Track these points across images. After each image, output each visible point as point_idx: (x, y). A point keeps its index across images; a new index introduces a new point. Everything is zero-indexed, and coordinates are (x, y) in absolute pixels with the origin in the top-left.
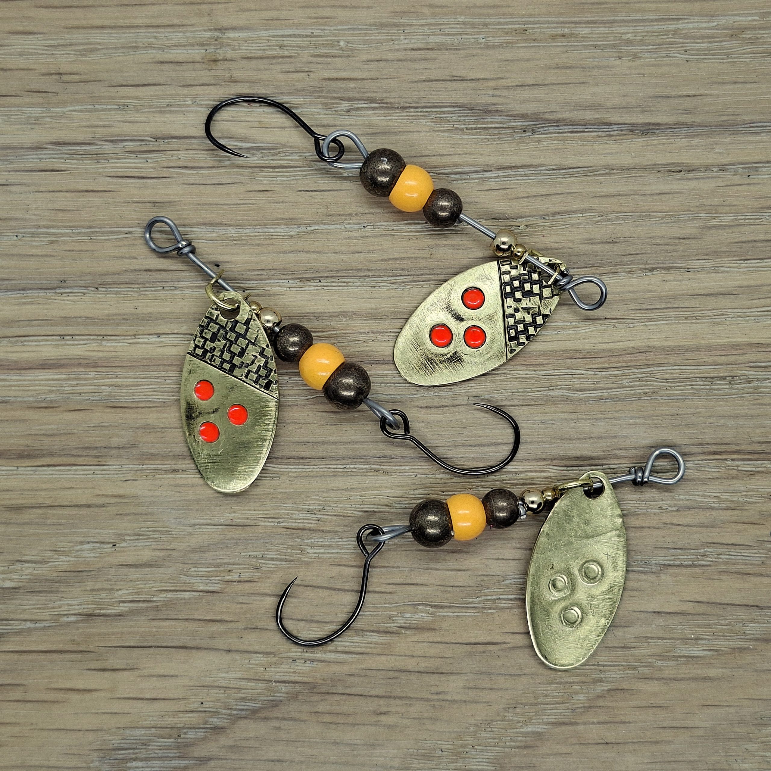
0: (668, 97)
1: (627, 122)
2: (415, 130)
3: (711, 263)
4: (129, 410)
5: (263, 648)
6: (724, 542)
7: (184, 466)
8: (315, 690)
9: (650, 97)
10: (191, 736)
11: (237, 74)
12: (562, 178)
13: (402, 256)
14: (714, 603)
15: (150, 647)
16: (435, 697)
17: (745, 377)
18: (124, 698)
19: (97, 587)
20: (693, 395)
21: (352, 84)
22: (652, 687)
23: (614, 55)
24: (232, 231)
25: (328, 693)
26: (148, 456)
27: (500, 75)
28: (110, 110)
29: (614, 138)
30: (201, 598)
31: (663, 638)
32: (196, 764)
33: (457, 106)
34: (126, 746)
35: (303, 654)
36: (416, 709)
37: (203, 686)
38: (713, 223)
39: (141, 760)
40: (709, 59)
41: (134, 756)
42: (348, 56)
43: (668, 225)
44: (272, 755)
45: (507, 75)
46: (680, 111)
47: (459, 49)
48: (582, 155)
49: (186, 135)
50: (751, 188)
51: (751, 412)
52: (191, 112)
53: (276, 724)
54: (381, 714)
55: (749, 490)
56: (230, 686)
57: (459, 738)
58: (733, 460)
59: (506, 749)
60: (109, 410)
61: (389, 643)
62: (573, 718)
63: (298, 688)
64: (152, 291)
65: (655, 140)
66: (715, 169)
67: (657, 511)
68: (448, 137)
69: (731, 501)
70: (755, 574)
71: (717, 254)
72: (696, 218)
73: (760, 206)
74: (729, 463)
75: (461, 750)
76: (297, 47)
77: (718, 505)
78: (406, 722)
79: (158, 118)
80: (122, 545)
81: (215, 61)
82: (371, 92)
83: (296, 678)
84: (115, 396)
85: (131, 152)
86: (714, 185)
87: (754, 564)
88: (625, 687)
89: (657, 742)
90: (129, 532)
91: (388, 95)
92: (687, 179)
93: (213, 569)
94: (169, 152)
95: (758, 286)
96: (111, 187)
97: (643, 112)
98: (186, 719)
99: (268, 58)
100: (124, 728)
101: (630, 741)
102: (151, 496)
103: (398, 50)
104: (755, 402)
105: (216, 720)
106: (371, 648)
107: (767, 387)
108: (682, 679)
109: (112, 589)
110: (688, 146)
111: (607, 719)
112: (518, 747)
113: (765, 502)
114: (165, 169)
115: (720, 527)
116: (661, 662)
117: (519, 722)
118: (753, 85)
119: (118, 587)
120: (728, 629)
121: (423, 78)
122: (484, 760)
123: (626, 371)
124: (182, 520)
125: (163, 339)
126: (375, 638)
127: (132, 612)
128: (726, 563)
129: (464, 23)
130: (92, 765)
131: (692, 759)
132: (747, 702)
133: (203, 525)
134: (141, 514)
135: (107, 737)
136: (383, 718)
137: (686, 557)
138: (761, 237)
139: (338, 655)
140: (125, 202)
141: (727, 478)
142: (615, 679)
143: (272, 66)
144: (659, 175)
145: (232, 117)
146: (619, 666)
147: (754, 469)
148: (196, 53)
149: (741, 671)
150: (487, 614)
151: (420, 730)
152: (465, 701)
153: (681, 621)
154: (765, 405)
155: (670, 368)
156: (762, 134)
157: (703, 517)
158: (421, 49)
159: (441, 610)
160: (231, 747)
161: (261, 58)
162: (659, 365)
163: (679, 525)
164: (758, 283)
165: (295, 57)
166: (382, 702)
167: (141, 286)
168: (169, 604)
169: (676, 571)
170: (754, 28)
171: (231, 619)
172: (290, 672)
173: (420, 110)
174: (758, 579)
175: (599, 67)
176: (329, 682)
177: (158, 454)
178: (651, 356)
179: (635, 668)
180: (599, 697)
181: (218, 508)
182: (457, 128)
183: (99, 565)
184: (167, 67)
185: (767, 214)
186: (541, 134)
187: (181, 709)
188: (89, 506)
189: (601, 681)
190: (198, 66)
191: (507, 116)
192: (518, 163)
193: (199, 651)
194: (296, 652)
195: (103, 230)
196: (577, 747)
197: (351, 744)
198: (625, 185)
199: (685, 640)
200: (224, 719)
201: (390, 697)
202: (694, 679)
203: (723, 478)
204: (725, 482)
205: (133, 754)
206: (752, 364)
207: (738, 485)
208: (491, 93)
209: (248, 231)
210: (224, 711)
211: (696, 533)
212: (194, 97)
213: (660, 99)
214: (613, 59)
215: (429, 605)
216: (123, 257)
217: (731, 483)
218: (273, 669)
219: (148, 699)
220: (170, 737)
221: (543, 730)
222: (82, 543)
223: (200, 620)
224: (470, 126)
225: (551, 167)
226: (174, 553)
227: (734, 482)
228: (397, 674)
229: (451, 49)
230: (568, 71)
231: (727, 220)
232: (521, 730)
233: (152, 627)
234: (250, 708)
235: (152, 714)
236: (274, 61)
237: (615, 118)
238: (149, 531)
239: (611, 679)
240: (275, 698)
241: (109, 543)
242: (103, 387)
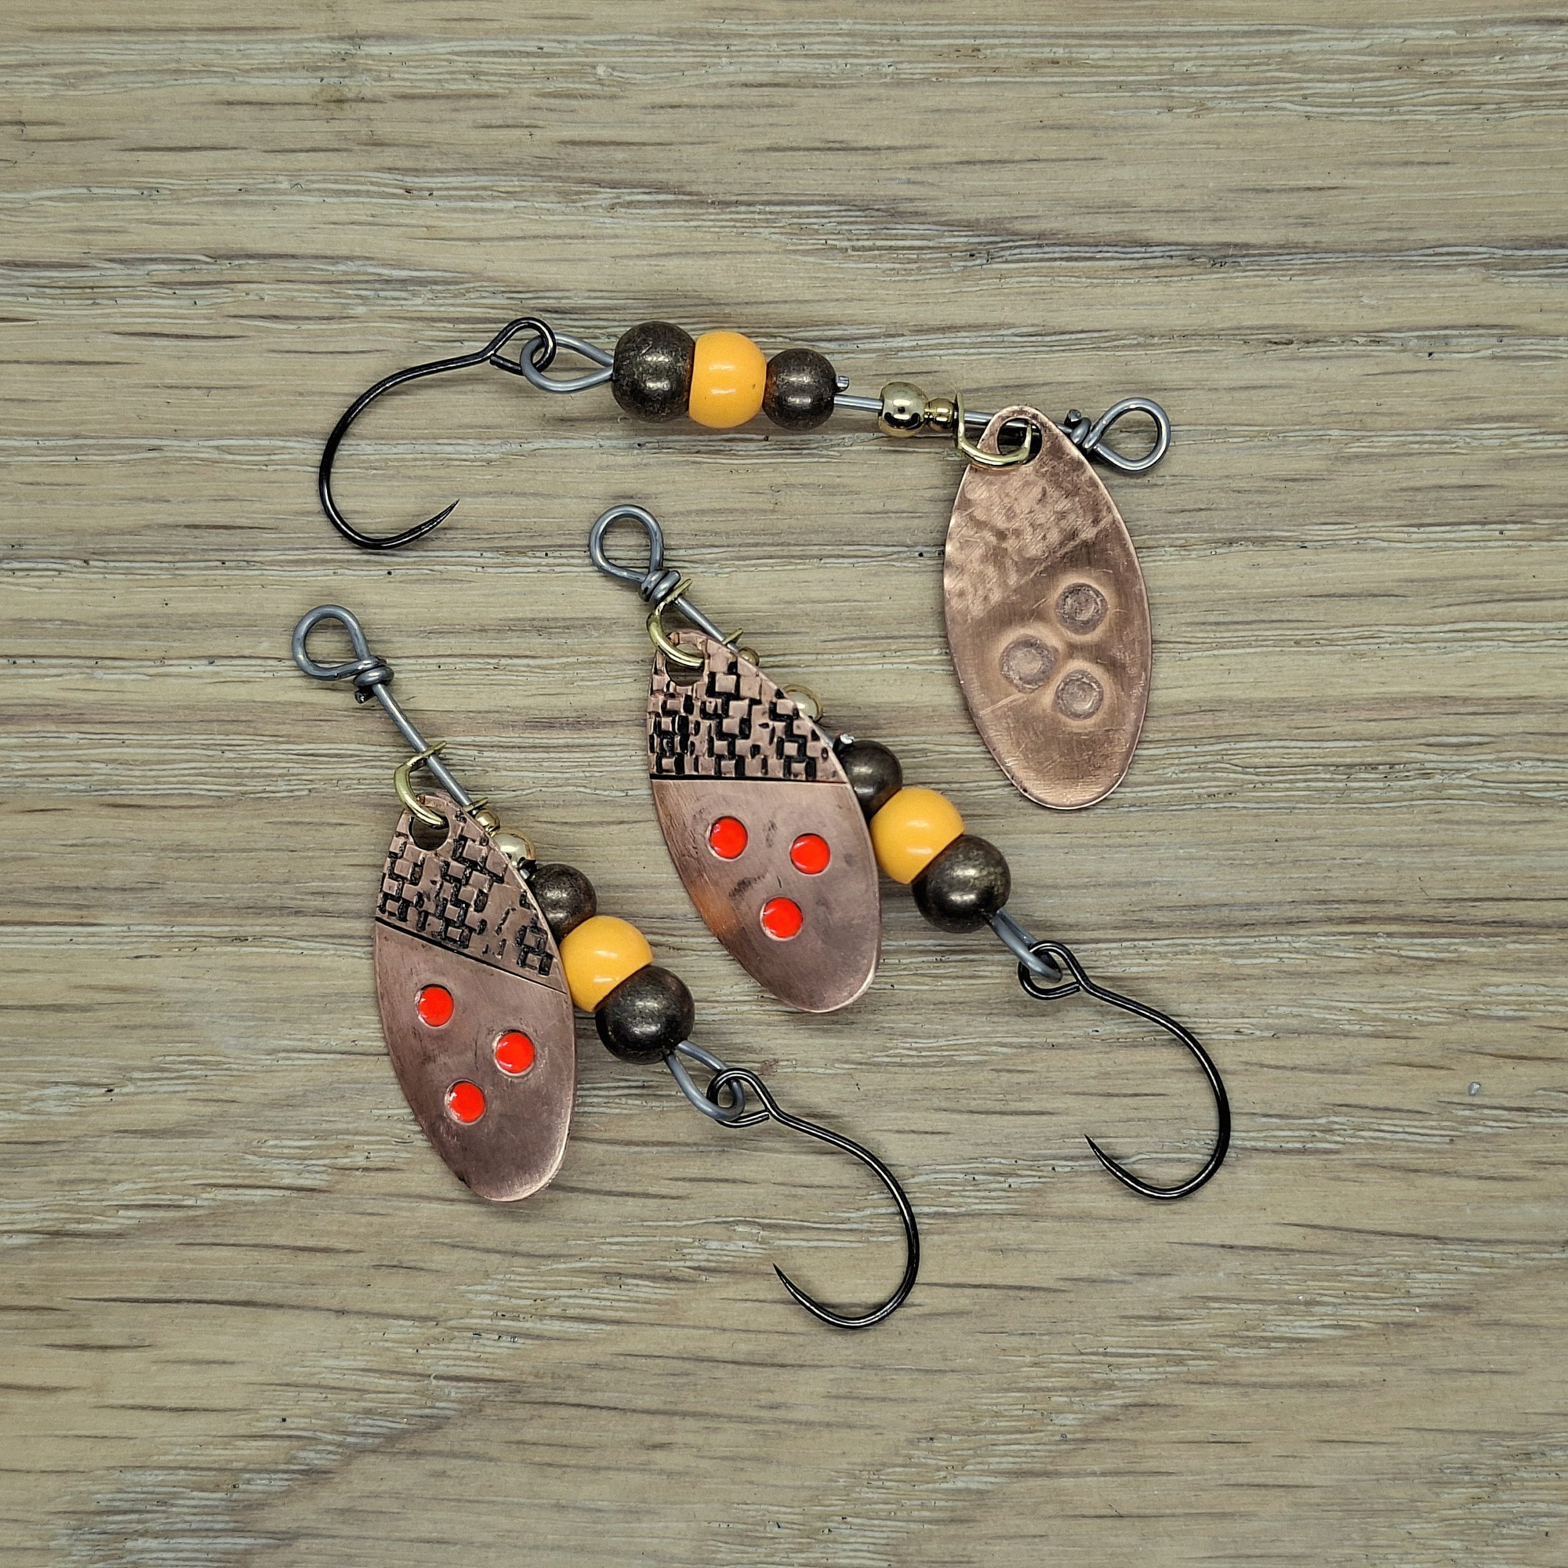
0: (1268, 191)
1: (1181, 240)
2: (745, 249)
3: (1350, 532)
4: (147, 813)
5: (413, 1307)
6: (1369, 1104)
7: (258, 929)
8: (519, 1397)
9: (1231, 191)
10: (260, 1488)
11: (384, 130)
12: (1047, 352)
13: (717, 506)
14: (1347, 1230)
15: (178, 1301)
16: (765, 1414)
17: (1418, 766)
18: (123, 1407)
19: (71, 1176)
20: (1308, 800)
21: (620, 155)
22: (1214, 1400)
23: (1158, 102)
24: (367, 450)
25: (546, 1403)
26: (186, 908)
27: (924, 141)
28: (121, 198)
29: (1155, 272)
30: (285, 1202)
31: (1238, 1301)
32: (269, 1546)
33: (834, 203)
34: (126, 1506)
35: (496, 1322)
36: (729, 1437)
37: (288, 1385)
38: (1355, 449)
39: (156, 1535)
40: (1353, 114)
41: (140, 1527)
42: (613, 97)
43: (1265, 451)
44: (426, 1529)
45: (938, 141)
46: (1290, 220)
47: (841, 87)
48: (1089, 306)
49: (277, 251)
50: (1436, 378)
51: (1426, 838)
52: (289, 204)
53: (438, 1464)
54: (655, 1447)
55: (1423, 998)
56: (343, 1384)
57: (815, 1500)
58: (1389, 935)
59: (913, 1526)
60: (104, 811)
61: (675, 1302)
62: (1051, 1463)
63: (483, 1391)
64: (199, 569)
65: (1238, 278)
66: (1361, 340)
67: (1232, 1037)
68: (814, 264)
69: (1385, 1020)
70: (1431, 1172)
71: (1362, 512)
72: (1320, 439)
73: (1453, 415)
74: (1381, 941)
75: (820, 1524)
76: (509, 75)
77: (1357, 1027)
78: (705, 1464)
79: (221, 215)
80: (125, 1090)
81: (340, 101)
82: (658, 171)
83: (481, 1370)
84: (117, 783)
85: (163, 284)
86: (1358, 371)
87: (1430, 1151)
88: (1160, 1401)
89: (1223, 1516)
90: (140, 1063)
91: (693, 176)
92: (1303, 359)
93: (315, 1143)
94: (239, 286)
95: (1447, 579)
96: (121, 356)
97: (1215, 220)
98: (250, 1450)
99: (448, 97)
100: (123, 1469)
101: (1168, 1511)
102: (186, 991)
103: (715, 86)
104: (1437, 817)
105: (312, 1455)
106: (636, 1310)
107: (1461, 787)
108: (1279, 1386)
109: (104, 1181)
110: (1307, 291)
111: (1122, 1465)
112: (936, 1522)
113: (1454, 1023)
114: (232, 320)
115: (1361, 1073)
116: (1237, 1349)
117: (939, 1469)
118: (1442, 169)
119: (116, 1177)
120: (1375, 1284)
121: (767, 143)
122: (865, 1547)
123: (1174, 750)
124: (251, 1040)
125: (222, 668)
126: (646, 1290)
127: (142, 1229)
128: (1372, 1147)
129: (850, 34)
130: (52, 1544)
131: (1299, 1550)
132: (1413, 1436)
133: (294, 1051)
134: (167, 1027)
135: (84, 1486)
136: (659, 1456)
137: (1289, 1133)
138: (1454, 479)
139: (567, 1324)
140: (147, 386)
141: (1377, 972)
142: (1139, 1384)
143: (454, 115)
144: (1246, 349)
145: (373, 216)
146: (1148, 1356)
147: (1433, 955)
148: (301, 86)
149: (1401, 1371)
150: (878, 1244)
151: (734, 1483)
152: (828, 1425)
153: (1277, 1264)
154: (1458, 823)
155: (1264, 744)
156: (1460, 270)
157: (1329, 1051)
158: (761, 85)
159: (783, 1235)
160: (343, 1511)
161: (434, 97)
162: (1240, 738)
163: (1277, 1067)
164: (1446, 573)
165: (503, 97)
166: (657, 1422)
167: (177, 558)
168: (220, 1214)
169: (1269, 1160)
170: (1446, 54)
171: (348, 1247)
172: (467, 1359)
173: (758, 208)
174: (1437, 1182)
175: (1126, 128)
176: (548, 1380)
177: (203, 905)
178: (1225, 718)
179: (1180, 1361)
180: (1107, 1419)
181: (325, 1017)
182: (834, 247)
183: (79, 1130)
184: (239, 112)
185: (1467, 433)
186: (1007, 262)
187: (241, 1432)
188: (59, 1008)
189: (1110, 1386)
190: (305, 111)
191: (935, 223)
192: (959, 321)
193: (282, 1311)
194: (482, 1317)
195: (101, 442)
196: (1058, 1522)
197: (590, 1510)
198: (1177, 369)
199: (1286, 1305)
200: (330, 1452)
201: (674, 1413)
202: (1303, 1386)
203: (1369, 972)
204: (1373, 980)
205: (139, 1522)
206: (1432, 740)
207: (1399, 986)
208: (903, 176)
209: (401, 449)
210: (330, 1437)
211: (1313, 1084)
212: (294, 175)
213: (1250, 195)
214: (1156, 111)
215: (759, 1224)
216: (141, 499)
217: (1386, 982)
218: (433, 1352)
219: (171, 1410)
220: (217, 1488)
221: (990, 1487)
222: (43, 1084)
223: (283, 1247)
224: (860, 243)
225: (1025, 330)
226: (233, 1109)
227: (1390, 979)
228: (688, 1366)
229: (823, 86)
230: (1063, 134)
231: (1384, 443)
232: (944, 1486)
233: (183, 1261)
234: (384, 1431)
235: (181, 1440)
236: (462, 104)
237: (1160, 231)
238: (184, 1063)
239: (1132, 1384)
240: (435, 1411)
241: (98, 1085)
242: (94, 765)
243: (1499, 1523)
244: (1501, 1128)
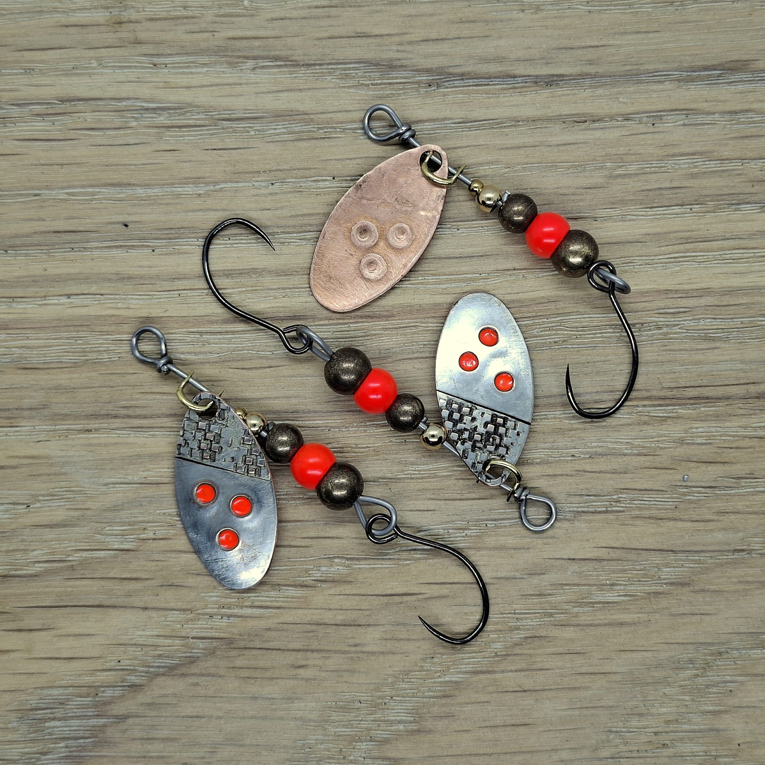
0: (572, 48)
1: (532, 74)
2: (320, 87)
3: (618, 212)
4: (41, 371)
5: (180, 605)
6: (637, 488)
7: (97, 425)
8: (232, 646)
9: (554, 49)
10: (109, 695)
11: (142, 36)
12: (468, 131)
13: (311, 212)
14: (629, 549)
15: (66, 606)
16: (353, 649)
17: (655, 324)
18: (41, 658)
19: (11, 548)
20: (603, 342)
21: (257, 43)
22: (569, 633)
23: (517, 8)
24: (140, 191)
25: (246, 648)
26: (61, 417)
27: (404, 31)
28: (16, 74)
29: (519, 90)
30: (116, 557)
31: (578, 585)
32: (114, 723)
33: (362, 62)
34: (44, 706)
35: (220, 610)
36: (334, 661)
37: (120, 644)
38: (619, 172)
39: (60, 719)
40: (611, 10)
41: (51, 716)
42: (252, 16)
43: (575, 175)
44: (189, 711)
45: (410, 30)
46: (583, 62)
47: (363, 6)
48: (488, 108)
49: (93, 97)
50: (656, 136)
51: (660, 358)
52: (98, 74)
53: (194, 680)
54: (299, 667)
55: (661, 436)
56: (147, 643)
57: (377, 689)
58: (644, 406)
59: (425, 700)
60: (20, 371)
61: (306, 597)
62: (491, 667)
63: (215, 644)
64: (61, 252)
65: (559, 91)
66: (620, 119)
67: (570, 458)
68: (353, 92)
69: (643, 447)
70: (669, 519)
71: (623, 202)
72: (602, 168)
73: (666, 153)
74: (640, 409)
75: (380, 701)
76: (202, 7)
77: (630, 451)
78: (323, 674)
79: (64, 80)
80: (35, 506)
81: (120, 23)
82: (275, 50)
83: (214, 634)
84: (26, 357)
85: (38, 115)
86: (618, 134)
87: (668, 509)
88: (542, 634)
89: (575, 688)
90: (43, 492)
91: (293, 52)
92: (592, 129)
93: (128, 527)
94: (75, 114)
95: (665, 233)
96: (19, 151)
97: (547, 64)
98: (103, 677)
99: (172, 19)
100: (42, 688)
101: (548, 688)
102: (63, 457)
103: (302, 8)
104: (664, 348)
105: (133, 678)
106: (287, 602)
107: (676, 333)
108: (599, 625)
109: (28, 550)
110: (593, 96)
111: (524, 666)
112: (436, 697)
113: (677, 447)
114: (72, 131)
115: (633, 473)
116: (578, 608)
117: (437, 672)
118: (656, 35)
119: (33, 548)
120: (644, 574)
121: (327, 35)
122: (402, 711)
123: (537, 321)
124: (96, 479)
125: (74, 300)
126: (292, 592)
127: (47, 572)
128: (640, 509)
130: (10, 726)
131: (611, 704)
132: (665, 647)
133: (117, 483)
134: (55, 474)
135: (23, 697)
136: (301, 671)
137: (599, 503)
138: (667, 185)
139: (254, 610)
140: (32, 165)
141: (639, 424)
142: (531, 627)
143: (176, 27)
144: (564, 125)
145: (138, 78)
146: (535, 613)
147: (665, 415)
148: (101, 16)
149: (657, 616)
150: (404, 565)
151: (338, 682)
152: (382, 653)
153: (596, 567)
154: (675, 351)
155: (580, 316)
156: (666, 83)
157: (616, 463)
158: (324, 7)
159: (357, 563)
160: (149, 704)
161: (165, 19)
162: (569, 314)
163: (592, 472)
164: (666, 230)
165: (199, 17)
166: (300, 655)
167: (50, 247)
168: (83, 563)
169: (590, 517)
171: (146, 577)
172: (206, 629)
173: (325, 67)
174: (671, 524)
175: (502, 21)
176: (246, 637)
177: (70, 415)
178: (561, 305)
179: (551, 615)
180: (516, 645)
181: (131, 467)
182: (363, 84)
183: (14, 526)
184: (72, 30)
185: (673, 162)
186: (447, 88)
187: (99, 668)
188: (2, 468)
189: (517, 628)
190: (103, 28)
191: (412, 71)
192: (425, 117)
193: (116, 609)
194: (213, 608)
195: (11, 193)
196: (494, 695)
197: (269, 698)
198: (531, 136)
199: (601, 586)
200: (142, 676)
201: (307, 651)
202: (610, 624)
203: (635, 424)
204: (637, 428)
205: (51, 713)
206: (661, 311)
207: (649, 430)
208: (395, 48)
209: (156, 190)
210: (141, 669)
211: (610, 479)
212: (99, 59)
213: (564, 51)
214: (516, 12)
215: (345, 558)
216: (31, 220)
217: (643, 429)
218: (190, 626)
219: (64, 659)
220: (88, 696)
221: (461, 680)
223: (116, 578)
224: (375, 82)
225: (457, 121)
226: (89, 513)
227: (645, 427)
228: (314, 627)
229: (354, 6)
230: (472, 25)
231: (633, 168)
232: (440, 680)
233: (67, 587)
234: (168, 665)
235: (69, 673)
236: (179, 21)
237: (520, 70)
238: (64, 491)
239: (528, 627)
240: (192, 654)
241: (23, 504)
242: (13, 349)
243: (708, 687)
244: (701, 496)
